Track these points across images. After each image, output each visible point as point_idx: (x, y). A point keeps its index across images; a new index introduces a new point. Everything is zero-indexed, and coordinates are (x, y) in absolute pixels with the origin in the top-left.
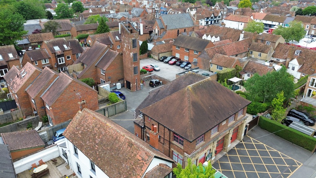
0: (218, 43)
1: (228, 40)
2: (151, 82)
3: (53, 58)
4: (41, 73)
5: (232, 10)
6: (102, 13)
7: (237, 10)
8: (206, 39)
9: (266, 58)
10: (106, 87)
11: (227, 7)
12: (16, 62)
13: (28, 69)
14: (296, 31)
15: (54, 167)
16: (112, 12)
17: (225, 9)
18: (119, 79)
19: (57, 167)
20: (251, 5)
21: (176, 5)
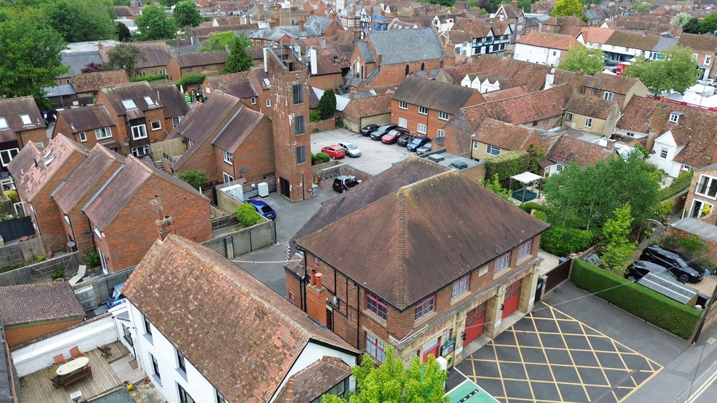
0: (494, 95)
1: (519, 88)
2: (337, 181)
3: (121, 126)
4: (86, 157)
5: (536, 21)
6: (241, 28)
7: (547, 21)
8: (469, 86)
9: (603, 129)
10: (234, 192)
11: (526, 14)
12: (37, 133)
13: (59, 149)
14: (678, 69)
15: (104, 362)
16: (262, 25)
17: (521, 20)
18: (264, 173)
19: (109, 363)
20: (580, 11)
21: (408, 10)
